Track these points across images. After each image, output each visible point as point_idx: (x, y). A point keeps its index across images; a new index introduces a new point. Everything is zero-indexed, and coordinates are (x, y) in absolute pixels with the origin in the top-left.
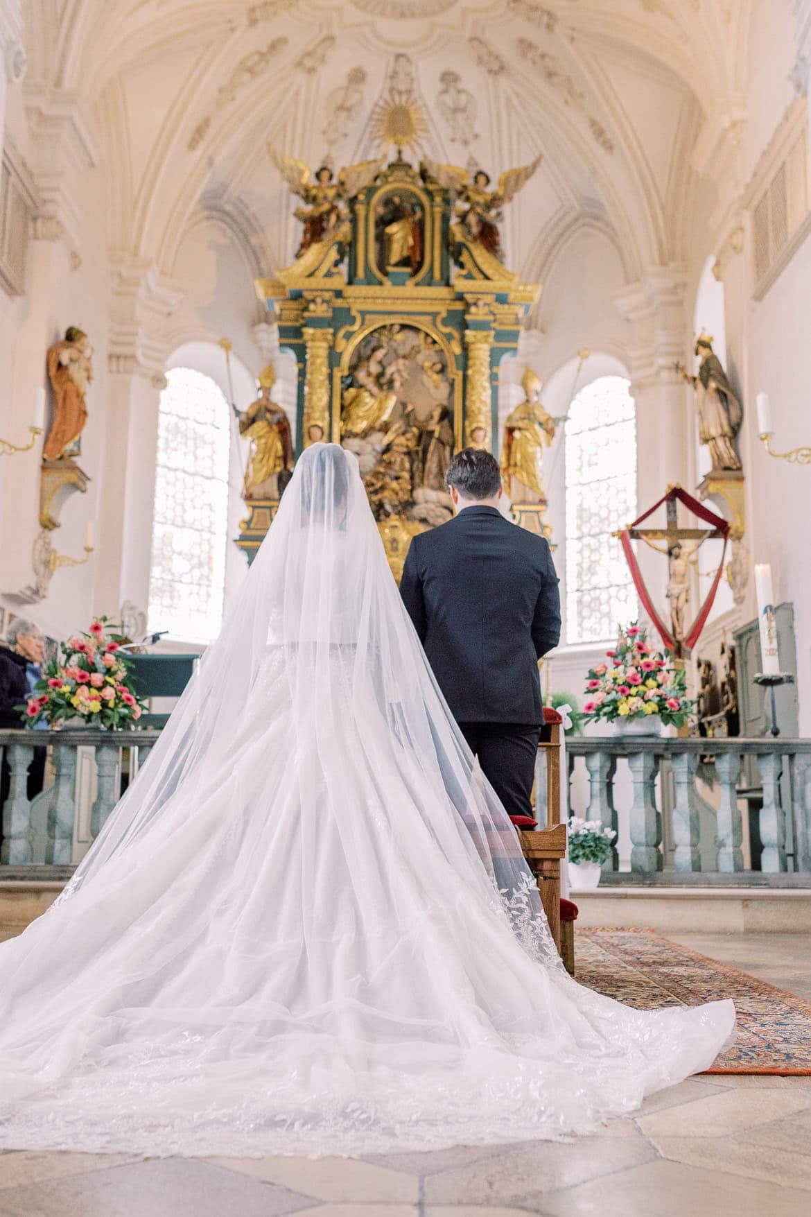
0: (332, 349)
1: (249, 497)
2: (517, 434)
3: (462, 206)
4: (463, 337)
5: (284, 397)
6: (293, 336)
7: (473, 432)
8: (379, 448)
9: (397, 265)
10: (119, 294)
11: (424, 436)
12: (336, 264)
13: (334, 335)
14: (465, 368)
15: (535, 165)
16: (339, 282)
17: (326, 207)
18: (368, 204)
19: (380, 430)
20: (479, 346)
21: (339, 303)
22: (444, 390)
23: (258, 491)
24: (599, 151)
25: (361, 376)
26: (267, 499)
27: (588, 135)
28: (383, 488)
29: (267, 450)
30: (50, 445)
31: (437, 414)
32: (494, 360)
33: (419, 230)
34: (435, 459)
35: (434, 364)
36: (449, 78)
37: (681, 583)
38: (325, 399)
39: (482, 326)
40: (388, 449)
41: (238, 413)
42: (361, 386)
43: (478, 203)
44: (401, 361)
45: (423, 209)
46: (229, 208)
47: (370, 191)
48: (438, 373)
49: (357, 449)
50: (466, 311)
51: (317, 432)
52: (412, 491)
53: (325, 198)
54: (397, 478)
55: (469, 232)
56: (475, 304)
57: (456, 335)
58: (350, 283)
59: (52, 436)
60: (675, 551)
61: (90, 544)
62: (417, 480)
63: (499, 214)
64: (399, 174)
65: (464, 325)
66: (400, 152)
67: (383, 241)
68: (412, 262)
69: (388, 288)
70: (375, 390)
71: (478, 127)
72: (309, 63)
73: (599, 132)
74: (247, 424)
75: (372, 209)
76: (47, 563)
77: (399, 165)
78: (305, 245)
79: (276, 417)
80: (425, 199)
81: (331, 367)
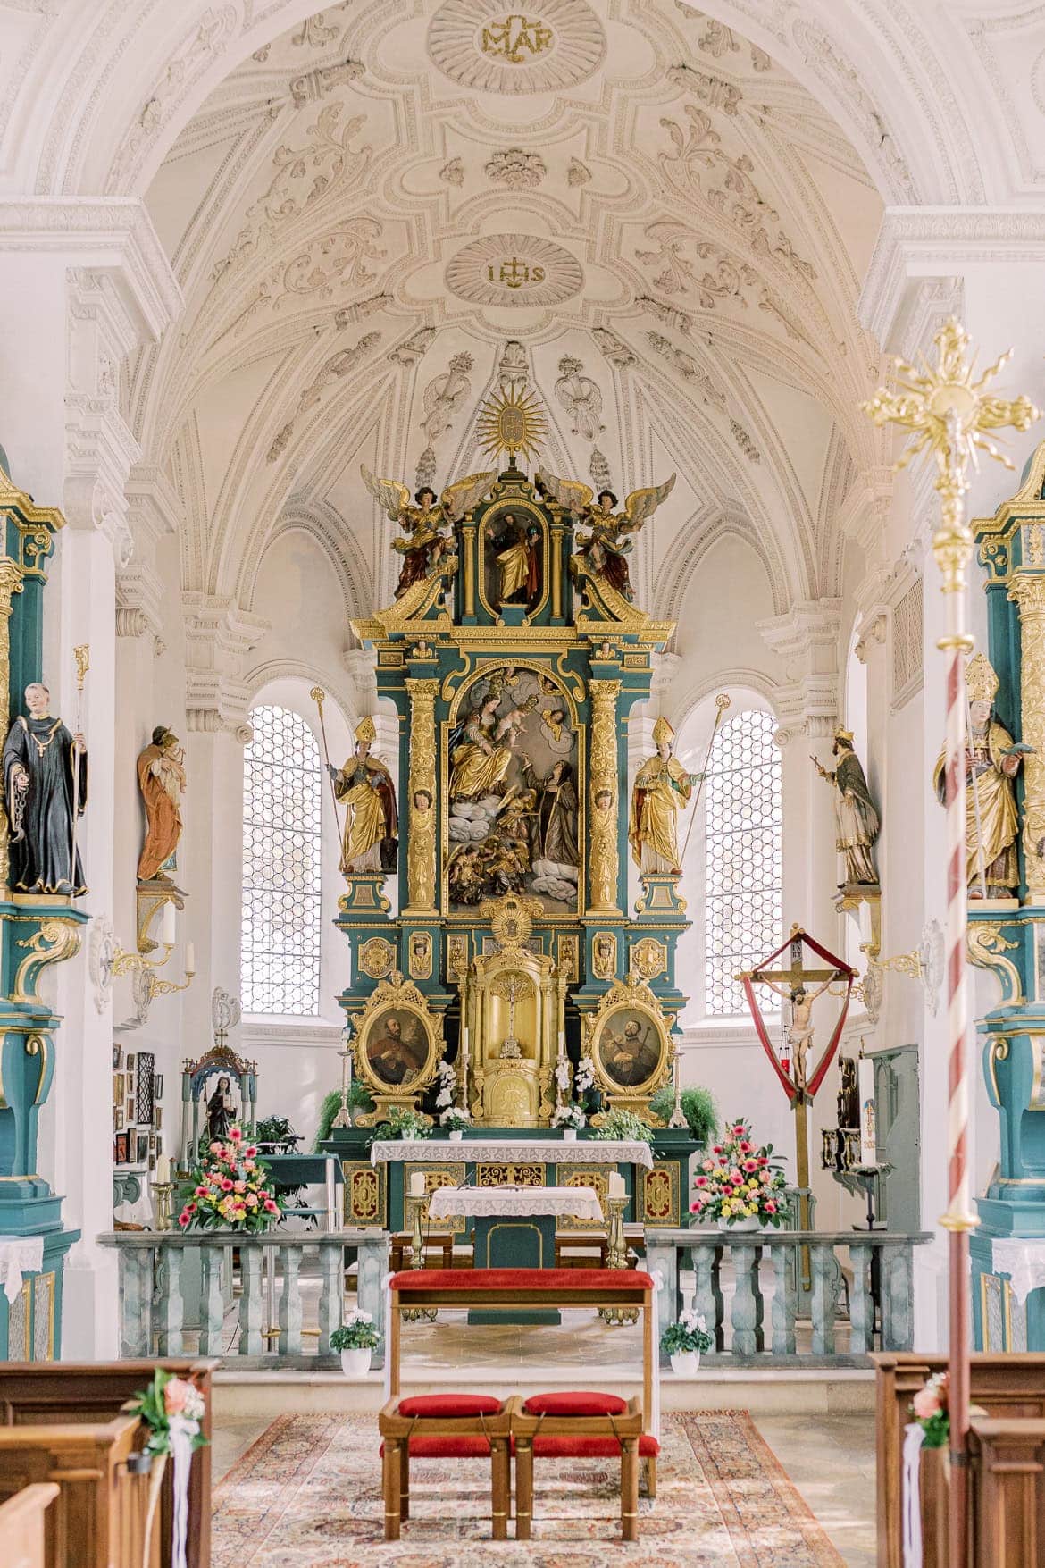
0: (438, 698)
1: (349, 871)
2: (648, 798)
3: (584, 530)
4: (586, 685)
5: (385, 750)
6: (393, 681)
7: (598, 796)
8: (493, 813)
9: (510, 600)
10: (195, 637)
11: (543, 800)
12: (441, 600)
13: (441, 683)
14: (590, 722)
15: (669, 485)
16: (444, 623)
17: (429, 536)
18: (477, 527)
19: (494, 793)
20: (604, 696)
21: (444, 644)
22: (566, 742)
23: (359, 864)
24: (744, 458)
25: (473, 731)
26: (369, 872)
27: (731, 439)
28: (498, 858)
29: (368, 817)
30: (144, 863)
31: (557, 773)
32: (622, 710)
33: (535, 557)
34: (556, 826)
35: (554, 713)
36: (569, 366)
37: (804, 1029)
38: (432, 762)
39: (607, 674)
40: (503, 812)
41: (333, 772)
42: (472, 742)
43: (602, 529)
44: (517, 713)
45: (540, 532)
46: (315, 511)
47: (481, 509)
48: (558, 723)
49: (468, 814)
50: (589, 654)
51: (423, 799)
52: (531, 860)
53: (428, 524)
54: (514, 846)
55: (593, 566)
56: (601, 647)
57: (580, 681)
58: (457, 622)
59: (146, 853)
60: (798, 997)
61: (191, 970)
62: (536, 849)
63: (627, 543)
64: (513, 487)
65: (588, 673)
66: (513, 460)
67: (496, 571)
68: (528, 595)
69: (501, 630)
70: (488, 748)
71: (603, 418)
72: (406, 354)
73: (744, 439)
74: (344, 786)
75: (481, 530)
76: (147, 989)
77: (512, 476)
78: (404, 583)
79: (377, 780)
80: (543, 519)
81: (438, 722)
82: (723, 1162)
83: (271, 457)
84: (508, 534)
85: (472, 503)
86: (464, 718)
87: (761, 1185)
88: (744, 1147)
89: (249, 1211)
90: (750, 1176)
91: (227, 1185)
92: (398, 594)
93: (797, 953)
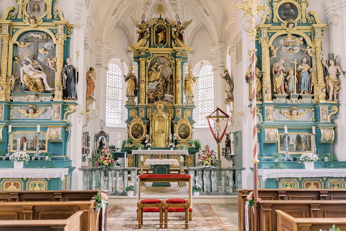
0: (146, 62)
1: (128, 96)
2: (187, 82)
3: (174, 29)
4: (175, 60)
5: (135, 72)
6: (137, 59)
7: (177, 81)
8: (156, 85)
9: (160, 43)
10: (97, 50)
11: (167, 82)
12: (146, 43)
13: (146, 59)
14: (176, 67)
15: (191, 21)
16: (147, 47)
17: (144, 30)
18: (153, 28)
19: (157, 81)
20: (178, 62)
21: (147, 51)
22: (171, 71)
23: (130, 95)
24: (206, 16)
25: (152, 68)
26: (132, 96)
27: (203, 12)
28: (157, 93)
29: (131, 86)
30: (87, 94)
31: (169, 77)
32: (182, 65)
33: (165, 35)
34: (169, 87)
35: (168, 65)
37: (219, 127)
38: (144, 74)
39: (179, 57)
40: (158, 84)
41: (125, 76)
42: (152, 71)
43: (178, 29)
44: (161, 65)
45: (166, 30)
46: (121, 25)
47: (155, 25)
48: (169, 67)
49: (151, 85)
50: (176, 53)
51: (143, 82)
52: (164, 94)
53: (144, 28)
54: (161, 91)
55: (176, 36)
56: (178, 52)
57: (174, 59)
58: (150, 47)
59: (88, 92)
60: (218, 121)
61: (97, 115)
62: (165, 92)
63: (183, 32)
64: (160, 21)
65: (175, 57)
66: (161, 16)
67: (157, 37)
68: (163, 42)
69: (158, 49)
70: (155, 72)
71: (178, 8)
73: (206, 12)
74: (127, 79)
75: (154, 29)
76: (88, 119)
77: (160, 19)
78: (139, 39)
79: (133, 78)
80: (166, 27)
81: (146, 67)
82: (204, 154)
83: (113, 15)
84: (159, 30)
85: (152, 24)
86: (151, 66)
87: (211, 158)
88: (208, 151)
89: (109, 163)
90: (209, 156)
91: (105, 158)
92: (138, 42)
93: (217, 112)
